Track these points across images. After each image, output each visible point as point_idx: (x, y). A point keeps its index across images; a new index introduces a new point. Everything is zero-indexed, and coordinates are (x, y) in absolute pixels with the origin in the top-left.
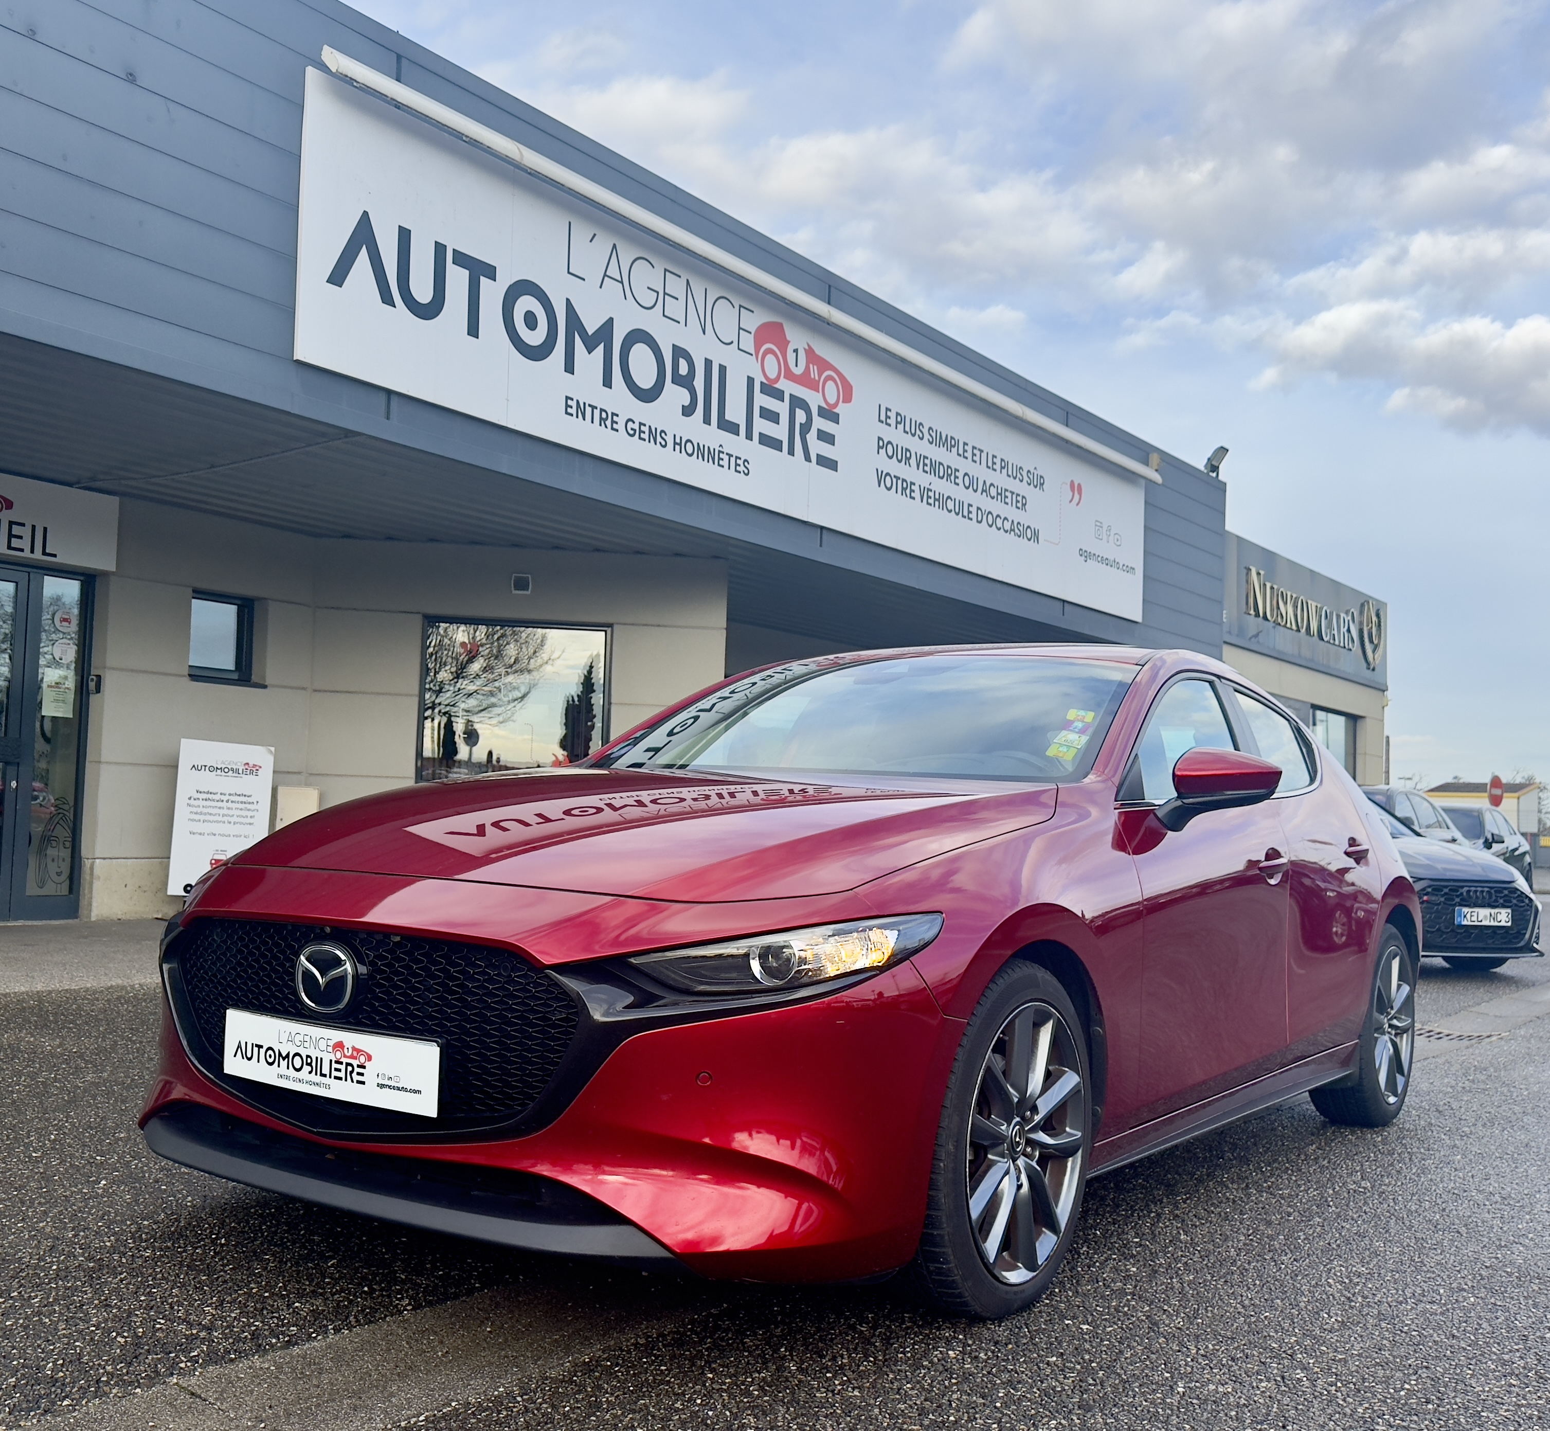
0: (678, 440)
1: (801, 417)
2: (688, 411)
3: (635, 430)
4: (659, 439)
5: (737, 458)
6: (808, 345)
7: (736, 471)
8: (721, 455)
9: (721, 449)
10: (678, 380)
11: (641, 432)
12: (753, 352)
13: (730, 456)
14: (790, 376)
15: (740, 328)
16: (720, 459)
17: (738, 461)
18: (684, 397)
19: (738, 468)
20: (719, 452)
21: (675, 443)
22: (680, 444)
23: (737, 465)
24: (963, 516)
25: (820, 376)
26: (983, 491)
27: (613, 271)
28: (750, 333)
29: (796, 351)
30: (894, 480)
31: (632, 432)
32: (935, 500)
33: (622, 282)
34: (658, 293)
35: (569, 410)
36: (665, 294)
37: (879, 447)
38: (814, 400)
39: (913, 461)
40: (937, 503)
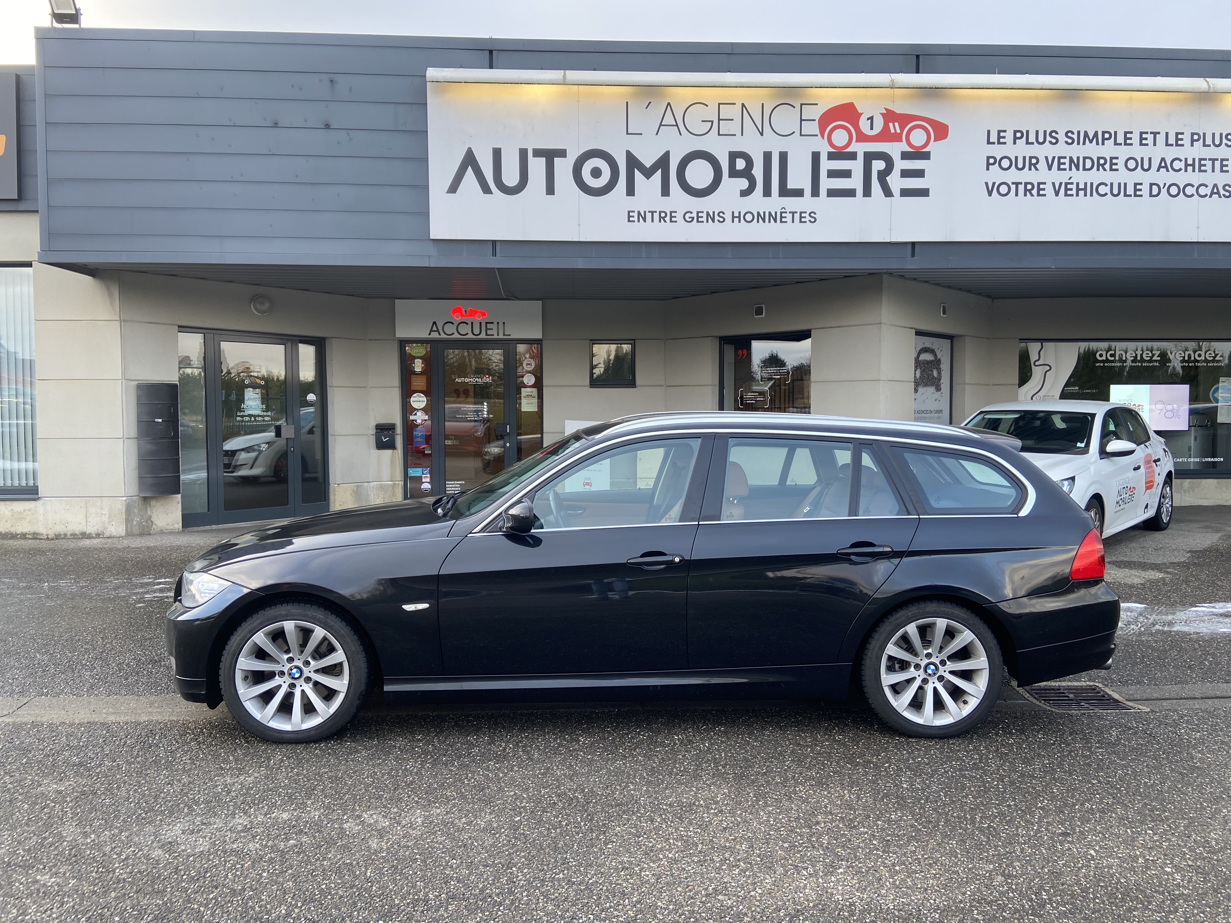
0: (736, 214)
1: (878, 165)
2: (745, 193)
3: (693, 218)
4: (717, 218)
5: (801, 213)
6: (885, 109)
7: (801, 222)
8: (783, 215)
9: (783, 210)
10: (734, 173)
11: (698, 217)
12: (818, 133)
13: (793, 213)
14: (862, 138)
15: (801, 120)
16: (781, 217)
17: (803, 215)
18: (744, 183)
19: (803, 220)
20: (781, 213)
21: (733, 217)
22: (739, 217)
23: (801, 217)
24: (1126, 195)
25: (902, 130)
26: (1160, 167)
27: (669, 119)
28: (815, 120)
29: (871, 119)
30: (1013, 187)
31: (691, 219)
32: (1078, 190)
33: (677, 125)
34: (712, 122)
35: (631, 219)
36: (719, 120)
37: (988, 165)
38: (894, 149)
39: (1042, 165)
40: (1081, 193)
